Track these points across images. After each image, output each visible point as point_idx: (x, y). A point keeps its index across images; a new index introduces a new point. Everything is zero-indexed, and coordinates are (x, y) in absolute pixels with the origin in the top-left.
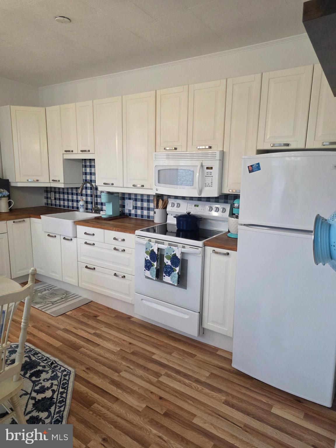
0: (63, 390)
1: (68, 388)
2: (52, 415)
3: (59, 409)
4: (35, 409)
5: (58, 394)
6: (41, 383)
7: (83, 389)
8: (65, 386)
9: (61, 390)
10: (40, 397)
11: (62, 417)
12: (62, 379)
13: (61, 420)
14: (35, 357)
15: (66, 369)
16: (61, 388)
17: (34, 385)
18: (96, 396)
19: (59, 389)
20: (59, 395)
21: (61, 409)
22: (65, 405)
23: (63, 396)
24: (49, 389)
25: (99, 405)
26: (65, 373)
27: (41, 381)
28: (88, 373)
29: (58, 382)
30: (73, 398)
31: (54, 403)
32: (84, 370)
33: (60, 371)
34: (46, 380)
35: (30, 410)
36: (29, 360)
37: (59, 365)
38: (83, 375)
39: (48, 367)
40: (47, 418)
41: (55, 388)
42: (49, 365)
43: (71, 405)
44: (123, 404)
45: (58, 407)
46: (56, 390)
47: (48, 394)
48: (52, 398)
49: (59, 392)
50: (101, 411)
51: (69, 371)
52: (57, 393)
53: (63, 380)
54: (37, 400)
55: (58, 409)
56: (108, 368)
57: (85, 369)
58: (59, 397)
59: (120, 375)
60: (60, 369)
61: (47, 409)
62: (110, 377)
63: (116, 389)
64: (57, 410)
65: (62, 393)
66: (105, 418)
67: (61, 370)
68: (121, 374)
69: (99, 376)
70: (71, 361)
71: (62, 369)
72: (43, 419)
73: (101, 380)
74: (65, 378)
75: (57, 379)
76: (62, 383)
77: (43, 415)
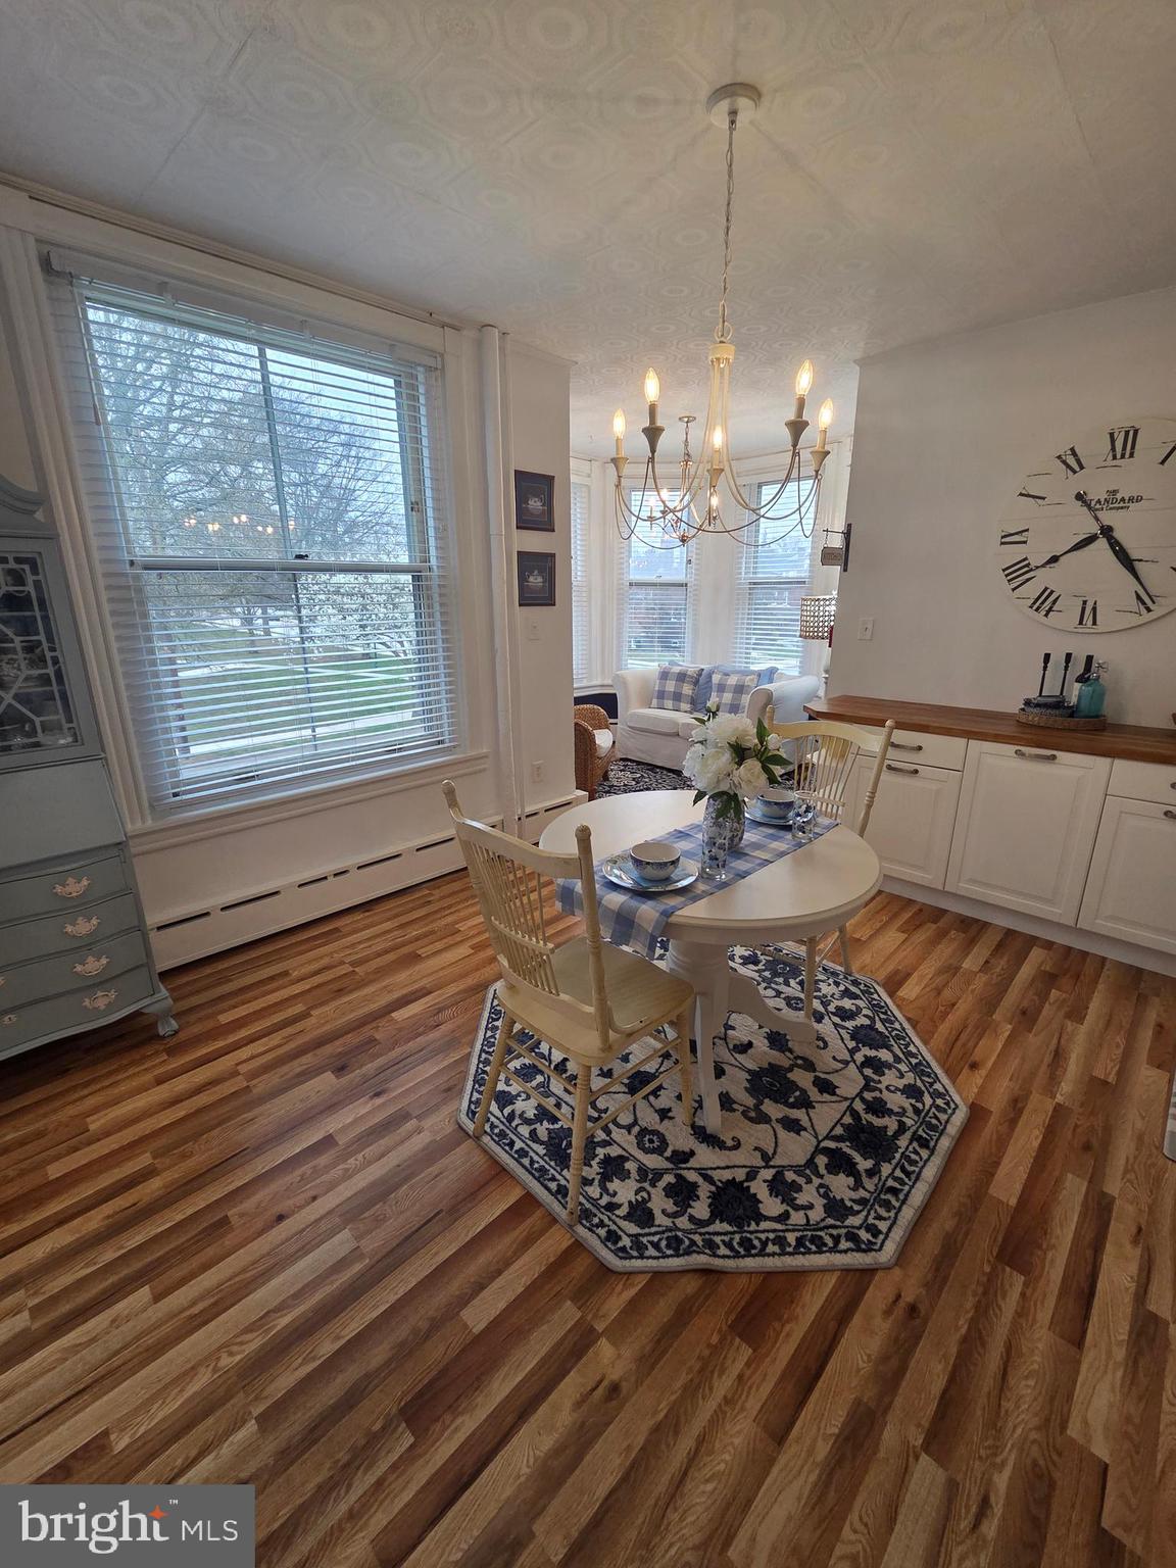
0: (794, 1243)
1: (803, 1254)
2: (703, 1230)
3: (720, 1243)
4: (717, 1187)
5: (774, 1231)
6: (809, 1181)
7: (812, 1303)
8: (812, 1241)
9: (791, 1238)
10: (759, 1188)
11: (688, 1253)
12: (835, 1232)
13: (681, 1252)
14: (910, 1144)
15: (881, 1237)
16: (799, 1234)
17: (800, 1166)
18: (784, 1351)
19: (794, 1230)
20: (772, 1236)
21: (722, 1247)
22: (737, 1255)
23: (770, 1243)
24: (788, 1204)
25: (748, 1364)
26: (864, 1235)
27: (816, 1181)
28: (888, 1313)
29: (818, 1223)
30: (769, 1275)
31: (740, 1226)
32: (899, 1297)
33: (871, 1220)
34: (822, 1191)
35: (716, 1178)
36: (890, 1133)
37: (896, 1214)
38: (876, 1297)
39: (876, 1185)
40: (692, 1219)
41: (797, 1218)
42: (884, 1184)
43: (738, 1273)
44: (759, 1465)
45: (726, 1238)
46: (790, 1222)
47: (771, 1206)
48: (759, 1217)
49: (781, 1234)
50: (720, 1376)
51: (876, 1247)
52: (779, 1226)
53: (831, 1236)
54: (746, 1184)
55: (723, 1241)
56: (945, 1392)
57: (909, 1297)
58: (763, 1236)
59: (917, 1458)
60: (879, 1218)
61: (717, 1213)
62: (891, 1403)
63: (829, 1431)
64: (718, 1239)
65: (780, 1241)
66: (694, 1390)
67: (877, 1222)
68: (924, 1458)
69: (884, 1358)
70: (931, 1243)
71: (883, 1226)
72: (689, 1210)
73: (865, 1367)
74: (843, 1241)
75: (829, 1216)
76: (822, 1234)
77: (701, 1209)
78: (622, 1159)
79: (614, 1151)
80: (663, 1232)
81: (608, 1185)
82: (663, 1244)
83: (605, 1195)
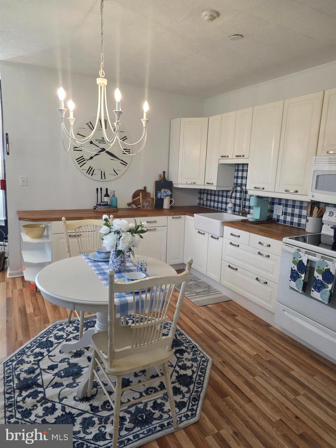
0: (202, 374)
1: (205, 373)
2: (191, 392)
3: (197, 389)
4: (177, 382)
5: (196, 376)
7: (218, 379)
8: (203, 370)
9: (199, 373)
10: (182, 372)
11: (199, 397)
12: (201, 364)
13: (198, 399)
14: (180, 337)
15: (205, 356)
16: (199, 371)
17: (177, 361)
18: (230, 390)
19: (198, 372)
20: (198, 377)
21: (198, 389)
22: (202, 387)
23: (200, 378)
24: (190, 369)
25: (232, 399)
26: (203, 359)
27: (184, 360)
28: (224, 367)
29: (198, 365)
30: (209, 384)
31: (193, 382)
32: (220, 362)
33: (200, 356)
34: (187, 360)
35: (174, 381)
36: (175, 338)
37: (199, 350)
38: (219, 366)
39: (190, 349)
40: (187, 392)
41: (194, 369)
42: (191, 348)
43: (207, 390)
44: (255, 407)
45: (196, 387)
46: (195, 371)
47: (189, 372)
48: (191, 377)
49: (198, 375)
50: (235, 406)
51: (207, 359)
52: (195, 374)
53: (202, 365)
54: (179, 374)
55: (196, 388)
56: (243, 367)
57: (221, 361)
58: (197, 379)
59: (255, 379)
60: (200, 354)
61: (187, 385)
62: (243, 377)
63: (249, 391)
64: (195, 389)
65: (200, 376)
66: (237, 414)
67: (200, 355)
68: (255, 377)
69: (235, 373)
70: (210, 351)
71: (202, 355)
72: (183, 392)
73: (236, 377)
74: (204, 363)
75: (197, 362)
76: (200, 367)
77: (184, 389)
78: (155, 403)
79: (151, 404)
80: (190, 401)
81: (164, 410)
82: (193, 403)
83: (169, 413)
